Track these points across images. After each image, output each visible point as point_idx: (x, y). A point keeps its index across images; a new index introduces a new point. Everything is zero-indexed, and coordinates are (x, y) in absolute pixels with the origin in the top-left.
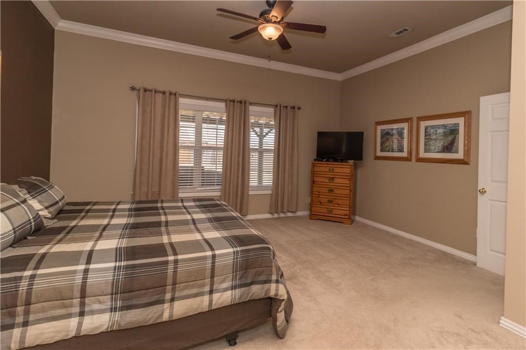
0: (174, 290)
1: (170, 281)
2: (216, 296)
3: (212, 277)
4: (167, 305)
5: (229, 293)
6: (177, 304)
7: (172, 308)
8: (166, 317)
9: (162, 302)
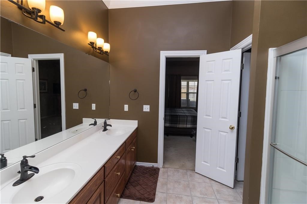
0: (179, 122)
1: (178, 121)
2: (187, 125)
3: (187, 122)
4: (178, 125)
5: (190, 125)
6: (180, 125)
7: (179, 125)
8: (178, 127)
9: (177, 124)
